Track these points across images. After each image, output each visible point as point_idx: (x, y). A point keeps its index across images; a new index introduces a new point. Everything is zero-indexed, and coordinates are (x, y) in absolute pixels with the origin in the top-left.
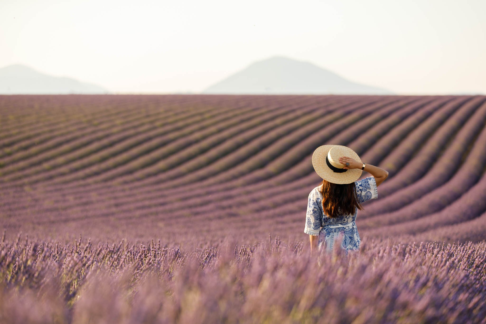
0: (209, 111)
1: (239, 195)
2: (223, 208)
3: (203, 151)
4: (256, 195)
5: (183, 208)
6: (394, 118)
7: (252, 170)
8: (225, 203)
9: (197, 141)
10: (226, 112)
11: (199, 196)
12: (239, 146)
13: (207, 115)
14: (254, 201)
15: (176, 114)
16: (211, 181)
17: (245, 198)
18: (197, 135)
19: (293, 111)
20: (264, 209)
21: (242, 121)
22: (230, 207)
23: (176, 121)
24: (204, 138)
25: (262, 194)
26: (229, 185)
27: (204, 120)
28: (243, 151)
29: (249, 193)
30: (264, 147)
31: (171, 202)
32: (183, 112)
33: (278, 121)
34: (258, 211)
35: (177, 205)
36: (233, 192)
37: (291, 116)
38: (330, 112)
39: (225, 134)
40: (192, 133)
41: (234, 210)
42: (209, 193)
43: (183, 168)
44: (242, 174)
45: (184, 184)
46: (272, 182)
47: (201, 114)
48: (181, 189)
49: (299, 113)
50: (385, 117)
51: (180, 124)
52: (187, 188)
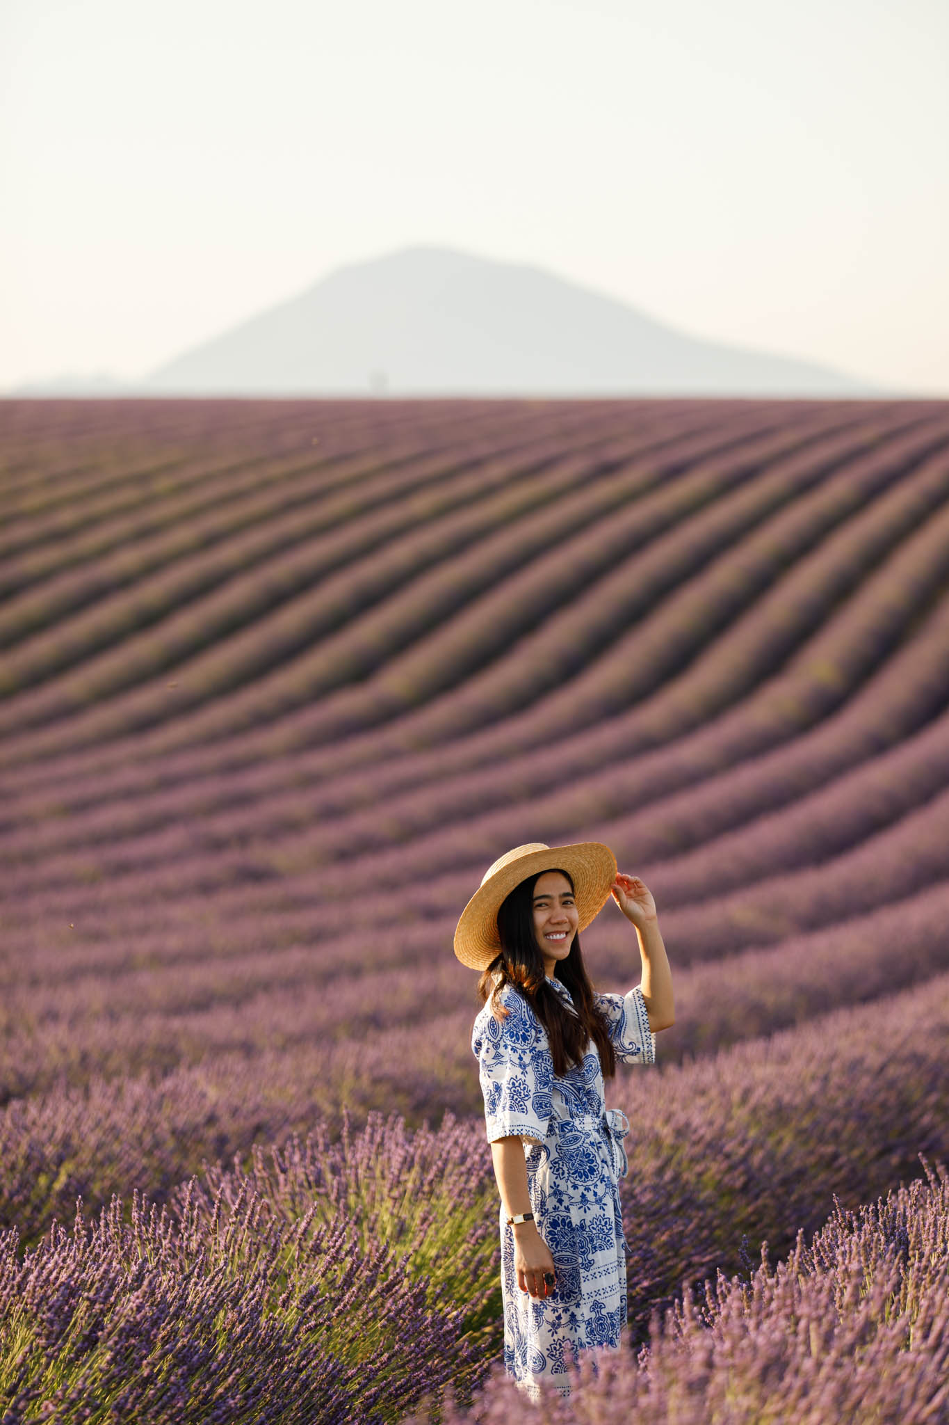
0: (169, 469)
1: (277, 790)
2: (217, 845)
3: (148, 620)
4: (337, 791)
5: (71, 846)
6: (839, 489)
7: (324, 689)
8: (225, 824)
9: (125, 582)
10: (231, 471)
11: (130, 794)
12: (276, 600)
13: (163, 484)
14: (331, 813)
15: (53, 480)
16: (178, 732)
17: (297, 805)
18: (127, 560)
19: (475, 465)
20: (368, 846)
21: (291, 506)
22: (243, 838)
23: (51, 507)
24: (152, 568)
25: (358, 785)
26: (240, 748)
27: (149, 501)
28: (291, 619)
29: (312, 781)
30: (368, 601)
31: (30, 822)
32: (77, 473)
33: (420, 504)
34: (344, 855)
35: (51, 832)
36: (255, 780)
37: (468, 484)
38: (608, 470)
39: (229, 553)
40: (106, 551)
41: (259, 854)
42: (168, 784)
43: (74, 685)
44: (290, 706)
45: (80, 747)
46: (398, 734)
47: (142, 479)
48: (68, 766)
49: (495, 472)
50: (807, 486)
51: (66, 517)
52: (89, 761)
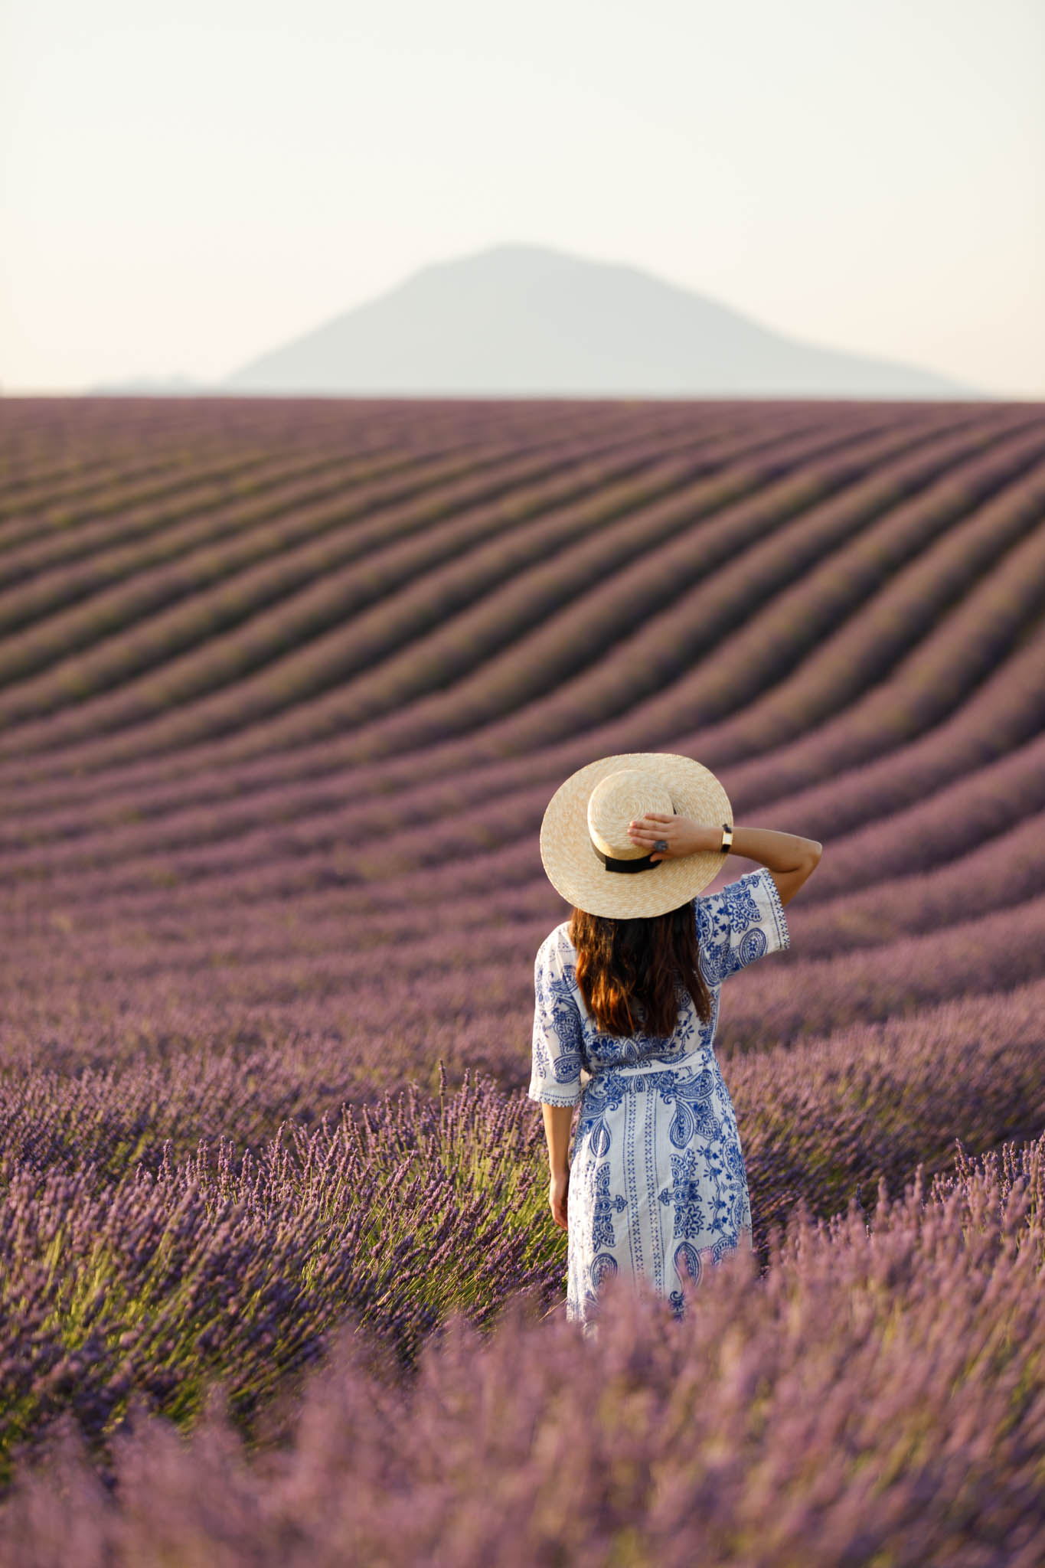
0: (250, 467)
1: (362, 796)
2: (300, 850)
3: (228, 623)
4: (422, 798)
6: (948, 492)
7: (411, 695)
8: (308, 830)
9: (204, 584)
10: (315, 471)
11: (208, 799)
12: (361, 603)
13: (243, 483)
14: (418, 820)
15: (127, 479)
16: (258, 737)
17: (382, 811)
18: (206, 560)
19: (569, 465)
20: (455, 852)
21: (376, 507)
22: (325, 845)
23: (127, 506)
24: (232, 570)
25: (447, 791)
26: (322, 754)
27: (229, 501)
28: (376, 623)
29: (399, 787)
30: (457, 605)
31: (103, 826)
32: (154, 471)
33: (512, 506)
34: (430, 861)
35: (124, 837)
36: (337, 786)
37: (560, 485)
38: (707, 471)
39: (312, 555)
40: (183, 552)
41: (341, 860)
42: (246, 789)
43: (149, 689)
44: (375, 712)
45: (156, 753)
46: (486, 741)
47: (221, 478)
48: (144, 771)
49: (590, 473)
50: (914, 489)
51: (142, 516)
52: (165, 767)
